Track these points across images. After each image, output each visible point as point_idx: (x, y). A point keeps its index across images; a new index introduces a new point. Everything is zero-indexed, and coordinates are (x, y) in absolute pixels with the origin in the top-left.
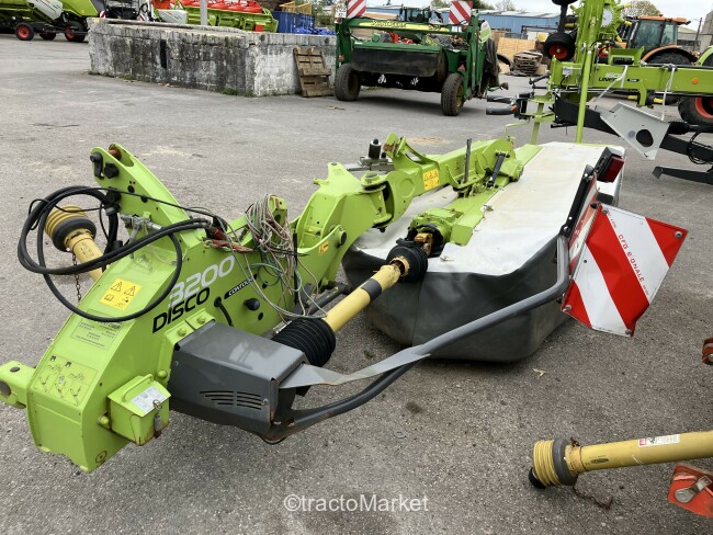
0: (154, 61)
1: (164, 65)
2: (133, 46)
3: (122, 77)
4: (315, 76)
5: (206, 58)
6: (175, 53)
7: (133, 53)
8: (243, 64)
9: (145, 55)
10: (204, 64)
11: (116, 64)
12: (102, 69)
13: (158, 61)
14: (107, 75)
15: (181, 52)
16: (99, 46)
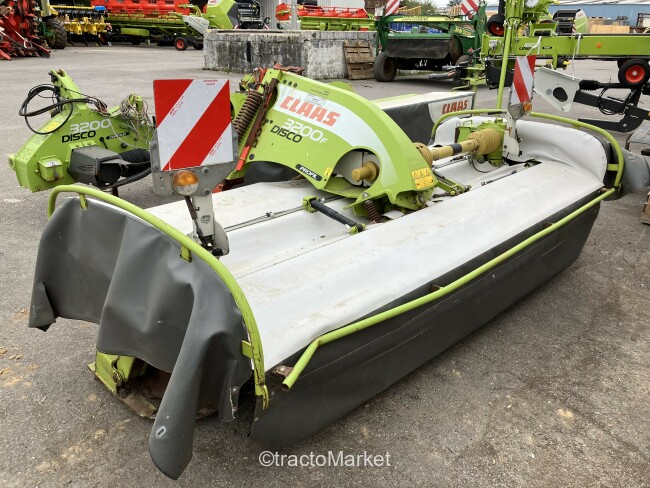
0: (243, 58)
1: (249, 60)
2: (230, 47)
3: (223, 70)
4: (362, 63)
5: (276, 53)
6: (256, 51)
7: (230, 52)
8: (300, 55)
9: (237, 53)
10: (274, 57)
11: (219, 61)
12: (211, 66)
13: (246, 57)
14: (214, 70)
15: (260, 49)
16: (210, 49)
